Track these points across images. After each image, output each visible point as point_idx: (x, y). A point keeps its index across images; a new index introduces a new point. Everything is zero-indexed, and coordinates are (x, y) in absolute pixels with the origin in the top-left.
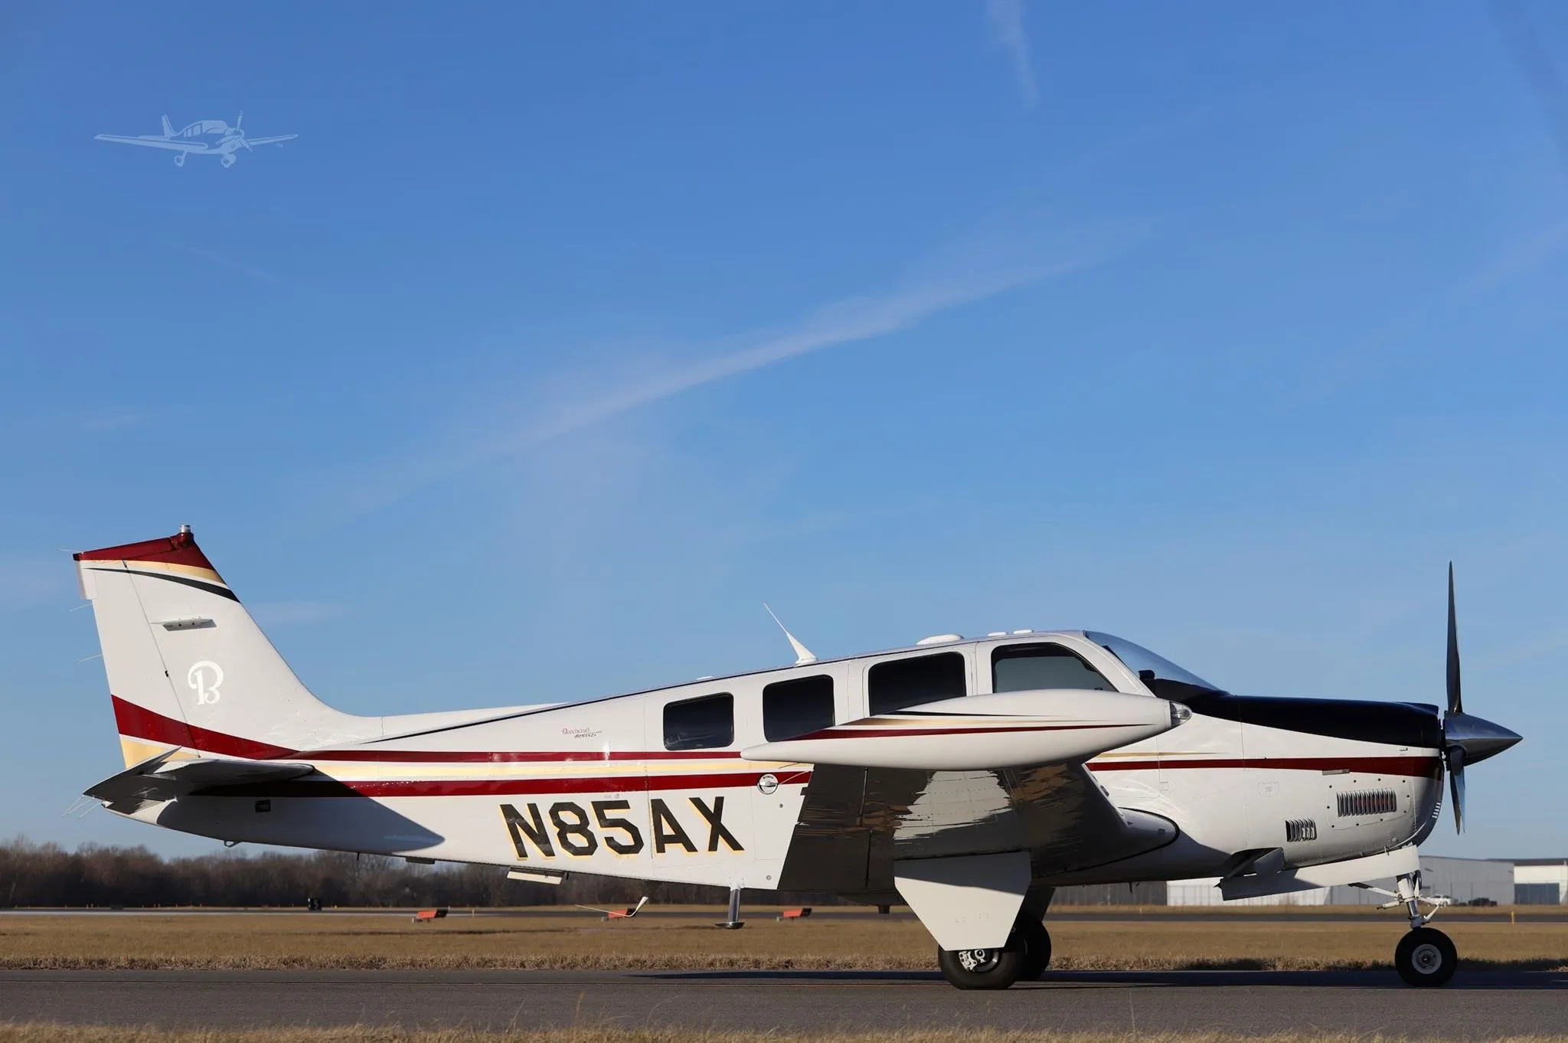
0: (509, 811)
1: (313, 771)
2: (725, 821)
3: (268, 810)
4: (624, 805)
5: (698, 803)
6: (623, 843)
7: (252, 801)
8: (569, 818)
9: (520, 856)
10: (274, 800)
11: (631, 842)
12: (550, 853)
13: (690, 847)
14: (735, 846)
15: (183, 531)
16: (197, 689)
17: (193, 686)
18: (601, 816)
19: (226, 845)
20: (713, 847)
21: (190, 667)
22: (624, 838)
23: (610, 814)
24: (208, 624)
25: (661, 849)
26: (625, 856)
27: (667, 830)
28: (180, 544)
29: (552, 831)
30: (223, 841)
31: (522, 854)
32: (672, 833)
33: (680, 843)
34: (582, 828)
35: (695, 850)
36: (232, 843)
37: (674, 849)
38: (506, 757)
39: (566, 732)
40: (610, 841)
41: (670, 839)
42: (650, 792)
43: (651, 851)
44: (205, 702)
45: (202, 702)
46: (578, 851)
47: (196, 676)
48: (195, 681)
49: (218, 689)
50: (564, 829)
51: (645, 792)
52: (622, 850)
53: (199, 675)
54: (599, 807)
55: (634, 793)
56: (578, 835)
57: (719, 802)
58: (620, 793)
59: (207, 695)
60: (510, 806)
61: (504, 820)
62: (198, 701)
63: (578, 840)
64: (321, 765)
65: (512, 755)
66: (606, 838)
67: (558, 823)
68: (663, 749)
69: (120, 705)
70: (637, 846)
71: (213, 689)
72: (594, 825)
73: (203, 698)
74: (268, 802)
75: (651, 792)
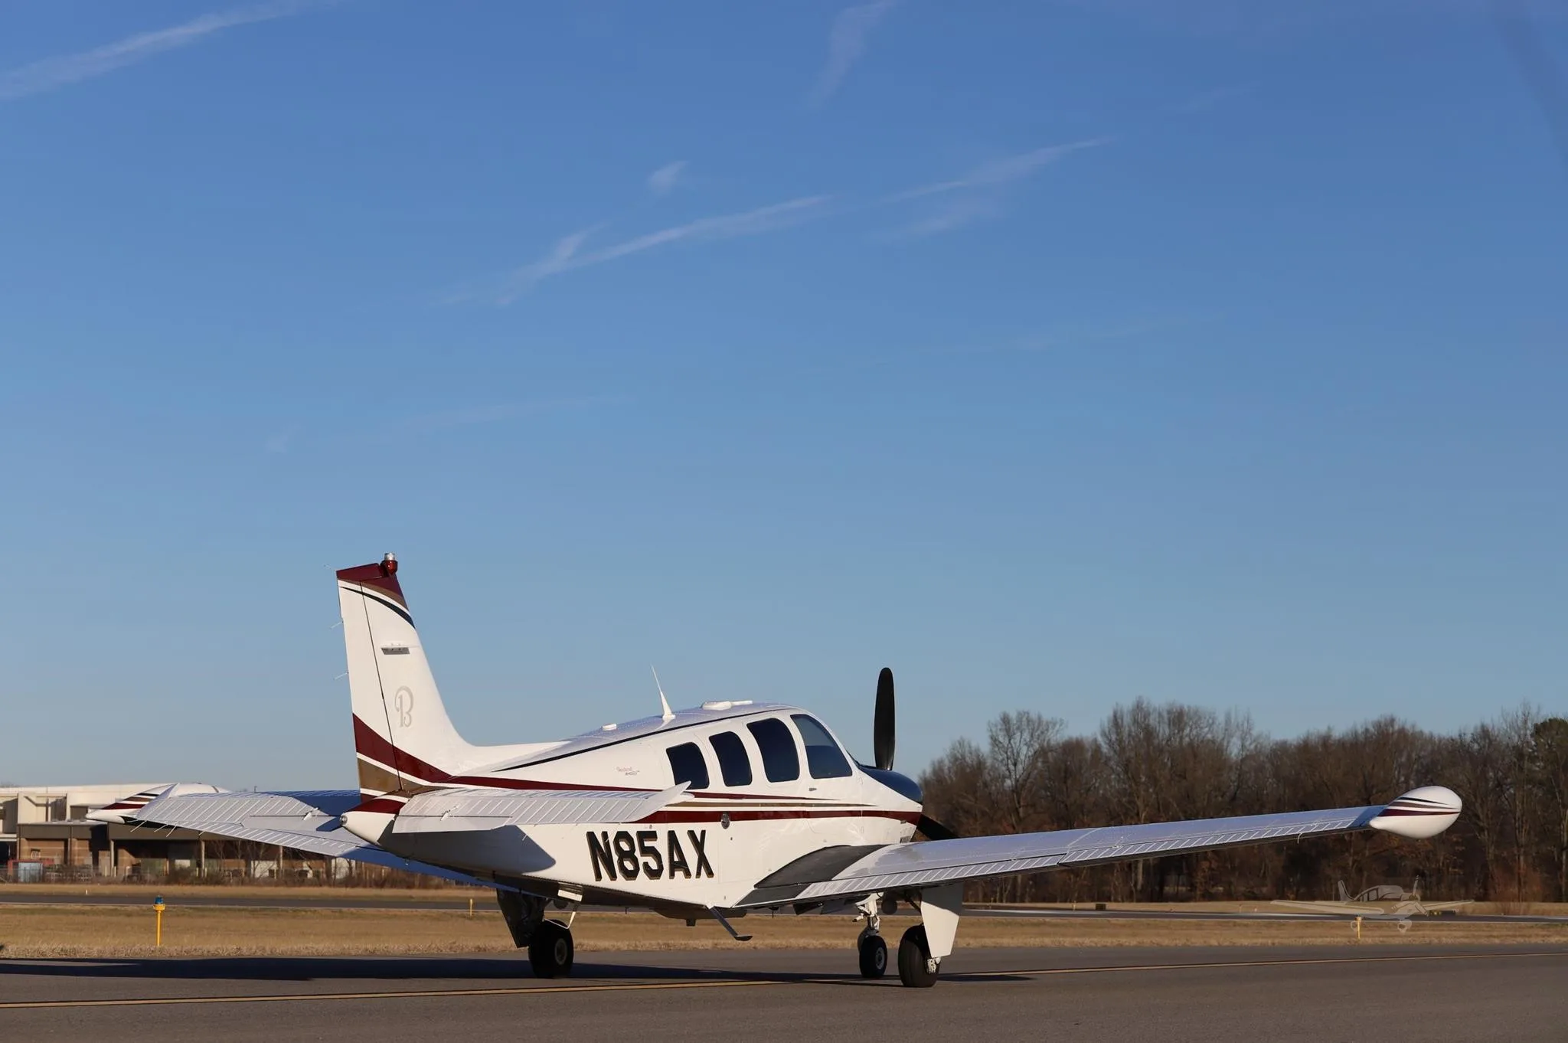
14: (710, 874)
24: (406, 650)
31: (599, 877)
51: (666, 824)
55: (660, 825)
58: (653, 825)
61: (588, 846)
67: (618, 849)
69: (359, 726)
75: (669, 825)
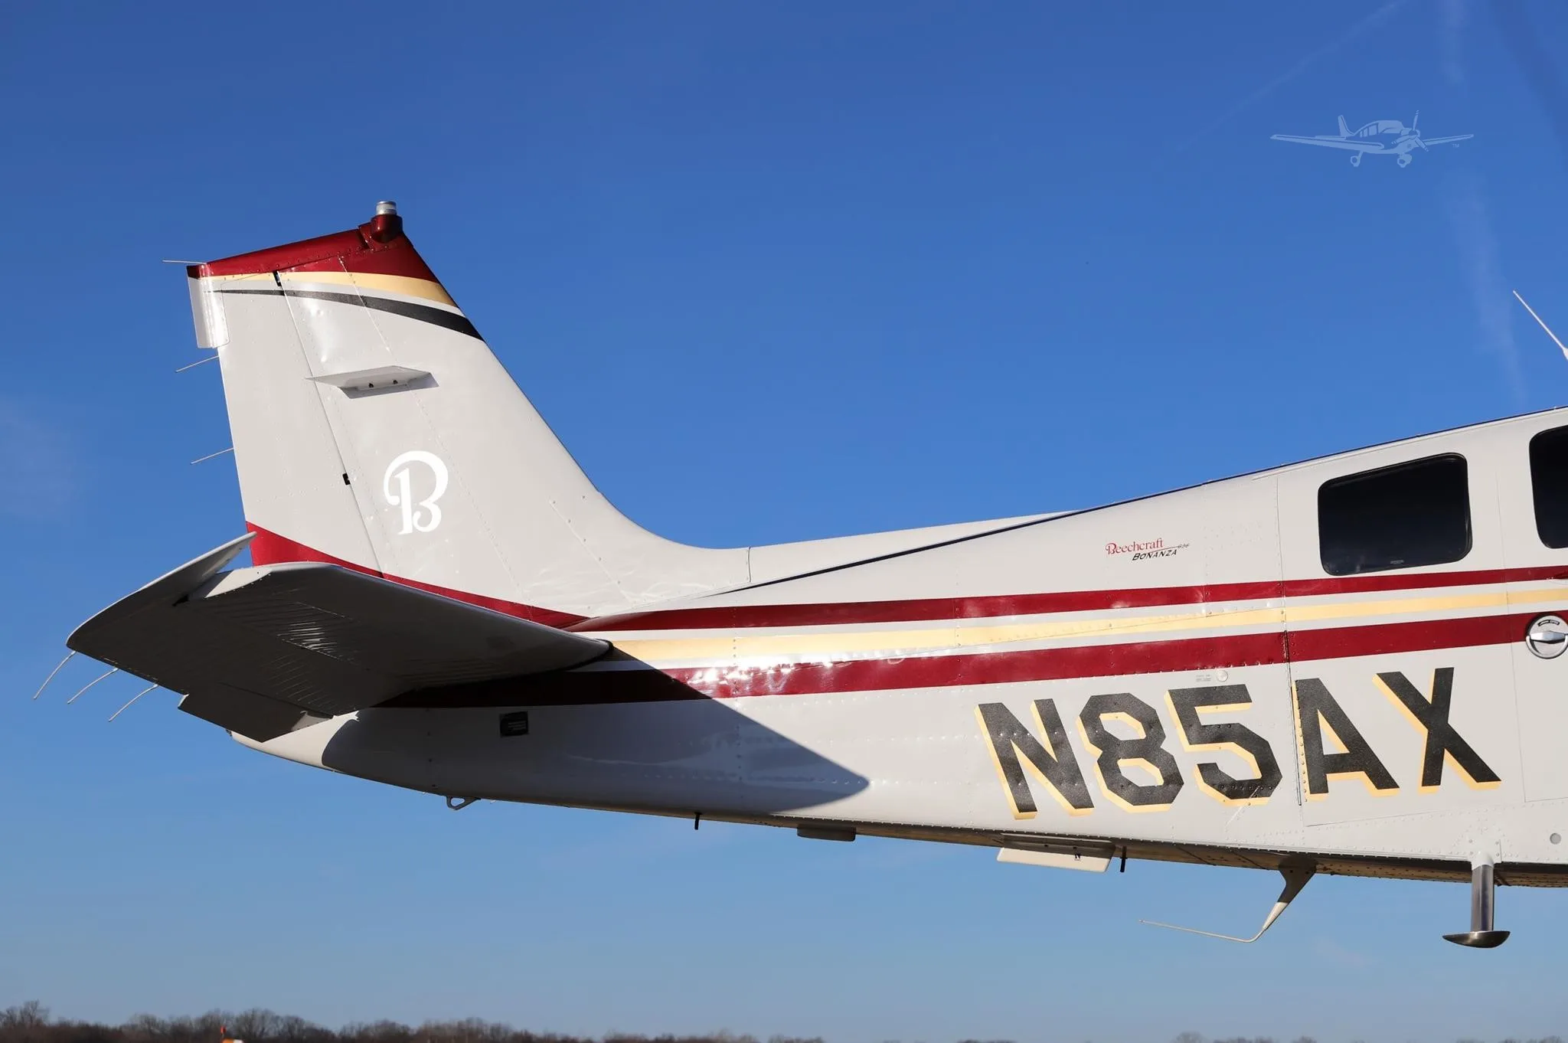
0: (997, 717)
1: (610, 652)
2: (1458, 719)
3: (525, 732)
4: (1239, 694)
5: (1398, 683)
6: (1238, 777)
7: (492, 715)
8: (1124, 726)
9: (1020, 811)
10: (535, 713)
11: (1256, 774)
12: (1082, 801)
13: (1383, 779)
14: (1481, 772)
15: (381, 212)
16: (400, 505)
17: (393, 500)
18: (1188, 719)
19: (450, 805)
20: (1432, 775)
21: (388, 464)
22: (1241, 764)
23: (1209, 715)
24: (422, 381)
25: (1319, 786)
26: (1241, 803)
27: (1333, 744)
28: (377, 237)
29: (1086, 754)
30: (444, 798)
31: (1029, 804)
32: (1343, 749)
33: (1361, 770)
34: (1149, 748)
35: (1394, 785)
36: (462, 801)
37: (1351, 784)
38: (990, 607)
39: (1114, 549)
40: (1208, 771)
41: (1339, 764)
42: (1293, 664)
43: (1298, 790)
44: (414, 528)
45: (407, 529)
46: (1142, 796)
47: (398, 481)
48: (396, 488)
49: (438, 503)
50: (1110, 749)
51: (1284, 665)
52: (1236, 790)
53: (404, 477)
54: (1186, 702)
55: (1260, 669)
56: (1141, 762)
57: (1444, 678)
58: (1232, 670)
59: (418, 515)
60: (1000, 707)
61: (987, 737)
62: (401, 526)
63: (1142, 772)
64: (624, 641)
65: (1001, 601)
66: (1201, 767)
67: (1100, 738)
68: (1320, 573)
70: (1269, 778)
71: (426, 504)
72: (1175, 740)
73: (409, 522)
74: (524, 716)
75: (1296, 665)
